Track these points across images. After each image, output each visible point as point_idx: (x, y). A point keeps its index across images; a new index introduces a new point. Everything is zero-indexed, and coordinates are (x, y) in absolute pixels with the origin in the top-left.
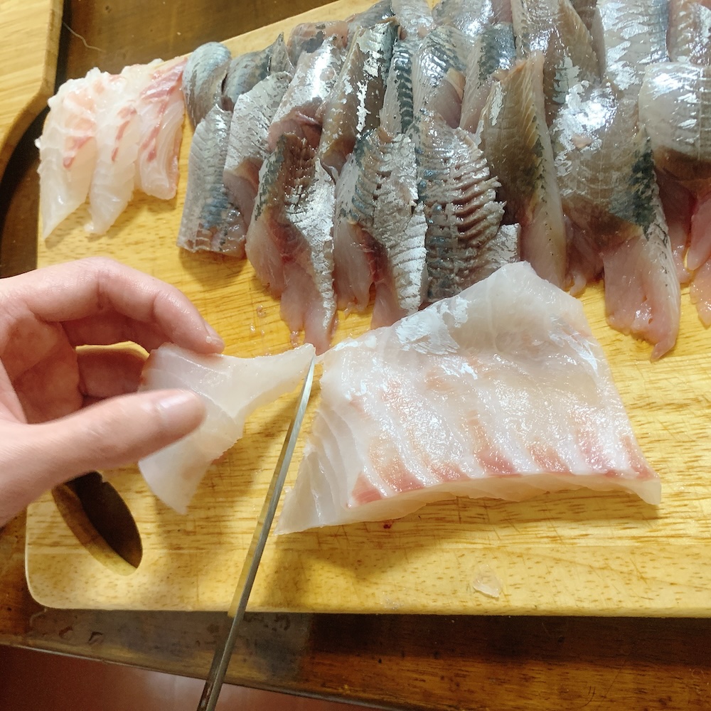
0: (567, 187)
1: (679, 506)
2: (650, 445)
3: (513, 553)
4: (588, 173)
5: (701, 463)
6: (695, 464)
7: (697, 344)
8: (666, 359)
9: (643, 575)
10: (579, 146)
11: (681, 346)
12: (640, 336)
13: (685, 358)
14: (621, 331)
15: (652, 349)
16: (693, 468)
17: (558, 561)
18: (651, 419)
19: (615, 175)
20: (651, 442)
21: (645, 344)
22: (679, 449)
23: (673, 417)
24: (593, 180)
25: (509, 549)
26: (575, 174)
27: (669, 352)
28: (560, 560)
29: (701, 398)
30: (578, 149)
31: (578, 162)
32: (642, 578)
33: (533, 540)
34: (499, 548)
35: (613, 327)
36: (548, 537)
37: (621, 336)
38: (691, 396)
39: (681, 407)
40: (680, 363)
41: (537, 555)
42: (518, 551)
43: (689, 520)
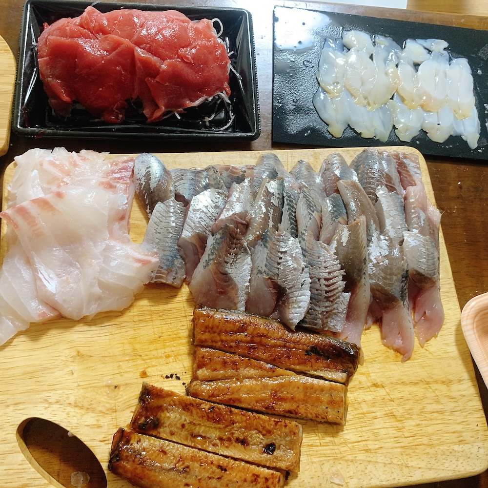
0: (372, 279)
1: (419, 430)
2: (404, 402)
3: (348, 460)
4: (383, 275)
5: (426, 410)
6: (423, 410)
7: (419, 355)
8: (407, 362)
9: (408, 465)
10: (379, 262)
11: (413, 356)
12: (397, 350)
13: (415, 361)
14: (388, 347)
15: (402, 357)
16: (422, 412)
17: (369, 462)
18: (404, 390)
19: (395, 278)
20: (405, 401)
21: (398, 354)
22: (416, 404)
23: (413, 389)
24: (385, 278)
25: (346, 458)
26: (377, 274)
27: (409, 359)
28: (371, 461)
29: (423, 380)
30: (378, 263)
31: (378, 269)
32: (407, 466)
33: (357, 452)
34: (341, 458)
35: (385, 345)
36: (364, 450)
37: (388, 350)
38: (419, 379)
39: (416, 384)
40: (414, 364)
41: (360, 460)
42: (351, 458)
43: (424, 437)
